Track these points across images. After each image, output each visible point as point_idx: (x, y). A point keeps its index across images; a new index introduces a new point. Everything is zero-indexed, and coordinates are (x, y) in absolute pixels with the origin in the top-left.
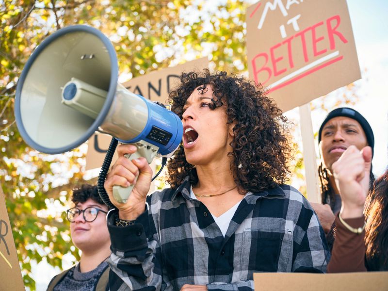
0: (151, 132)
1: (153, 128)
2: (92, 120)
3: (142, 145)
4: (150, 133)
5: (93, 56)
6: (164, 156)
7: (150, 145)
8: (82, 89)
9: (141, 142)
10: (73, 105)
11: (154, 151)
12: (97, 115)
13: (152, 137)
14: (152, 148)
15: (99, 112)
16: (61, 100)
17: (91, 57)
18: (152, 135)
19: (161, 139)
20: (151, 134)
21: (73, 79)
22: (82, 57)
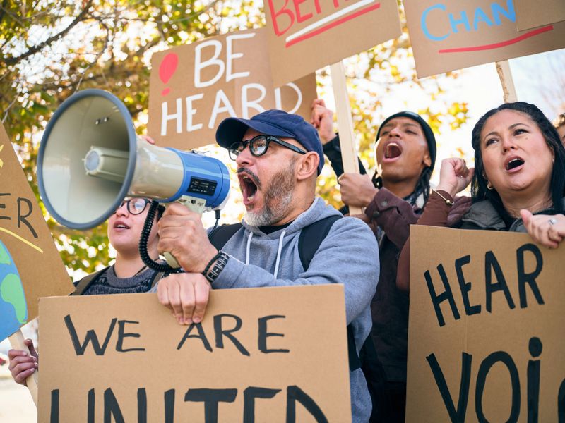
0: (191, 184)
1: (193, 180)
2: (119, 185)
3: (185, 201)
4: (190, 186)
5: (108, 119)
6: (216, 209)
7: (194, 198)
8: (104, 155)
9: (183, 197)
10: (99, 173)
11: (200, 204)
12: (123, 178)
13: (194, 190)
14: (197, 202)
15: (124, 174)
16: (86, 172)
17: (105, 120)
18: (194, 187)
19: (205, 189)
20: (192, 186)
21: (92, 147)
22: (97, 123)
